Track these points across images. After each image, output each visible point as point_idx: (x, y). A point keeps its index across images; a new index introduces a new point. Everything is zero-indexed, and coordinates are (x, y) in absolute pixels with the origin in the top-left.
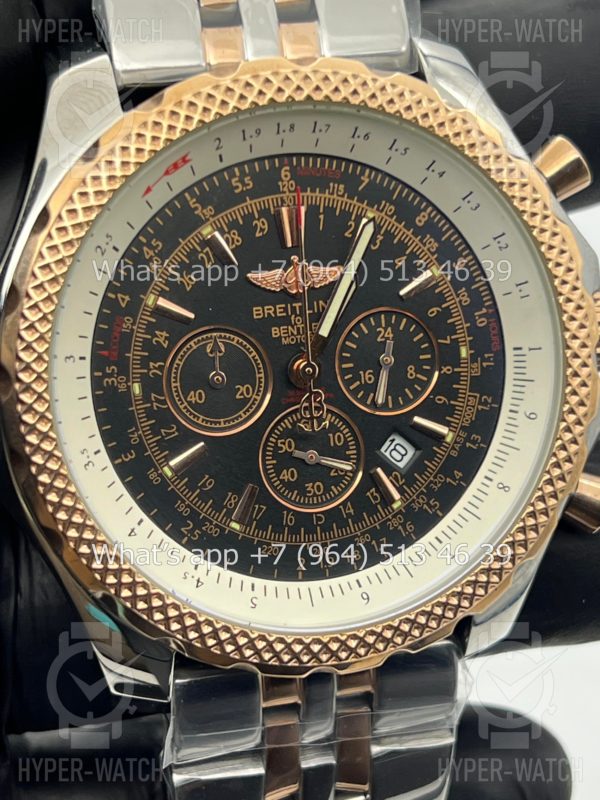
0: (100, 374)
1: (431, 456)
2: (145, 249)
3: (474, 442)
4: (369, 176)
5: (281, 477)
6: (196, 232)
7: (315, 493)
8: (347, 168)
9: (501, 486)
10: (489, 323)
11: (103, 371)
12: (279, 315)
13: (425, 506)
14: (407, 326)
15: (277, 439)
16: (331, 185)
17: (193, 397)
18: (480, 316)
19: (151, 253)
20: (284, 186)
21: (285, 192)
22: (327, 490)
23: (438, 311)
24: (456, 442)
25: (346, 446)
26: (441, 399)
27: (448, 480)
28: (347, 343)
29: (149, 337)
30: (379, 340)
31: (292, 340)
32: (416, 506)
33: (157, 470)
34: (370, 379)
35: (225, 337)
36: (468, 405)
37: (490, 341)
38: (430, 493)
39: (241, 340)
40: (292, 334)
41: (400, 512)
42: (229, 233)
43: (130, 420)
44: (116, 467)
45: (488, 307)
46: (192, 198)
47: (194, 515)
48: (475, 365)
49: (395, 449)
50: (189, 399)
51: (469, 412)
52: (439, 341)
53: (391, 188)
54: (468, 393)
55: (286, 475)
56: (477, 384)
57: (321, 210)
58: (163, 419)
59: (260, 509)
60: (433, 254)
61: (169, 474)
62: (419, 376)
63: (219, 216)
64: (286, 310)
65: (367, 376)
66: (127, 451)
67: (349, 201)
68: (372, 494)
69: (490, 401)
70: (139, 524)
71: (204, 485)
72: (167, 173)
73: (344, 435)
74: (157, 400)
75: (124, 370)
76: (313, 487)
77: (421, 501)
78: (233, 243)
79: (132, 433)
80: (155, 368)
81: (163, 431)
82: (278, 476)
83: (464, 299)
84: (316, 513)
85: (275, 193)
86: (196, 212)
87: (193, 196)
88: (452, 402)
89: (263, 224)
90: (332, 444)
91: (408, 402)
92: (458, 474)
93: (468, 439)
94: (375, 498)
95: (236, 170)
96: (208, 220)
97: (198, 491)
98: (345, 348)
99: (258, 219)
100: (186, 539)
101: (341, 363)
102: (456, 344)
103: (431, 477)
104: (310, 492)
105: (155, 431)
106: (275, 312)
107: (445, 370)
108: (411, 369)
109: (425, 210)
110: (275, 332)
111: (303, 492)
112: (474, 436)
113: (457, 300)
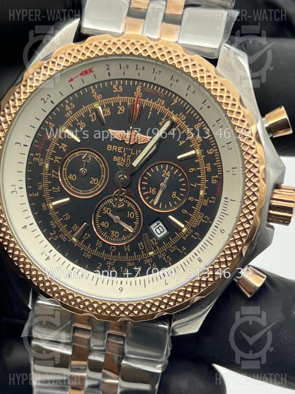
0: (33, 155)
1: (173, 236)
2: (67, 106)
3: (196, 236)
4: (178, 100)
5: (101, 224)
6: (91, 104)
7: (114, 237)
8: (168, 94)
9: (199, 259)
10: (217, 183)
11: (35, 155)
12: (119, 151)
13: (164, 258)
14: (178, 174)
15: (104, 207)
16: (159, 99)
17: (71, 177)
18: (214, 179)
19: (69, 108)
20: (136, 94)
21: (136, 97)
22: (120, 237)
23: (194, 170)
24: (187, 233)
25: (134, 219)
26: (185, 211)
27: (178, 249)
28: (147, 173)
29: (58, 145)
30: (163, 176)
31: (122, 164)
32: (160, 257)
33: (46, 204)
34: (154, 192)
35: (92, 155)
36: (197, 218)
37: (215, 191)
38: (168, 253)
39: (99, 158)
40: (123, 162)
41: (151, 257)
42: (106, 109)
43: (41, 179)
44: (28, 197)
45: (219, 175)
46: (93, 89)
47: (57, 229)
48: (205, 201)
49: (158, 228)
50: (69, 177)
51: (197, 221)
52: (191, 184)
53: (187, 108)
54: (199, 212)
55: (103, 224)
56: (204, 210)
57: (151, 110)
58: (55, 182)
59: (87, 236)
60: (199, 143)
61: (51, 207)
62: (177, 197)
63: (103, 100)
64: (122, 150)
65: (153, 191)
66: (35, 192)
67: (165, 109)
68: (141, 245)
69: (208, 219)
70: (30, 225)
71: (65, 217)
72: (81, 74)
73: (135, 214)
74: (54, 174)
75: (43, 156)
76: (114, 233)
77: (163, 255)
78: (106, 114)
79: (40, 185)
80: (57, 159)
81: (53, 188)
82: (100, 223)
83: (208, 168)
84: (112, 245)
85: (131, 97)
86: (94, 96)
87: (94, 88)
88: (190, 214)
89: (123, 109)
90: (128, 216)
91: (169, 208)
92: (184, 248)
93: (193, 234)
94: (142, 247)
95: (117, 81)
96: (98, 100)
97: (62, 219)
98: (145, 175)
99: (121, 106)
100: (51, 238)
101: (141, 181)
102: (199, 188)
103: (171, 245)
104: (112, 235)
105: (50, 187)
106: (117, 150)
107: (190, 198)
108: (174, 194)
109: (200, 122)
110: (115, 158)
111: (109, 234)
112: (196, 233)
113: (205, 168)
